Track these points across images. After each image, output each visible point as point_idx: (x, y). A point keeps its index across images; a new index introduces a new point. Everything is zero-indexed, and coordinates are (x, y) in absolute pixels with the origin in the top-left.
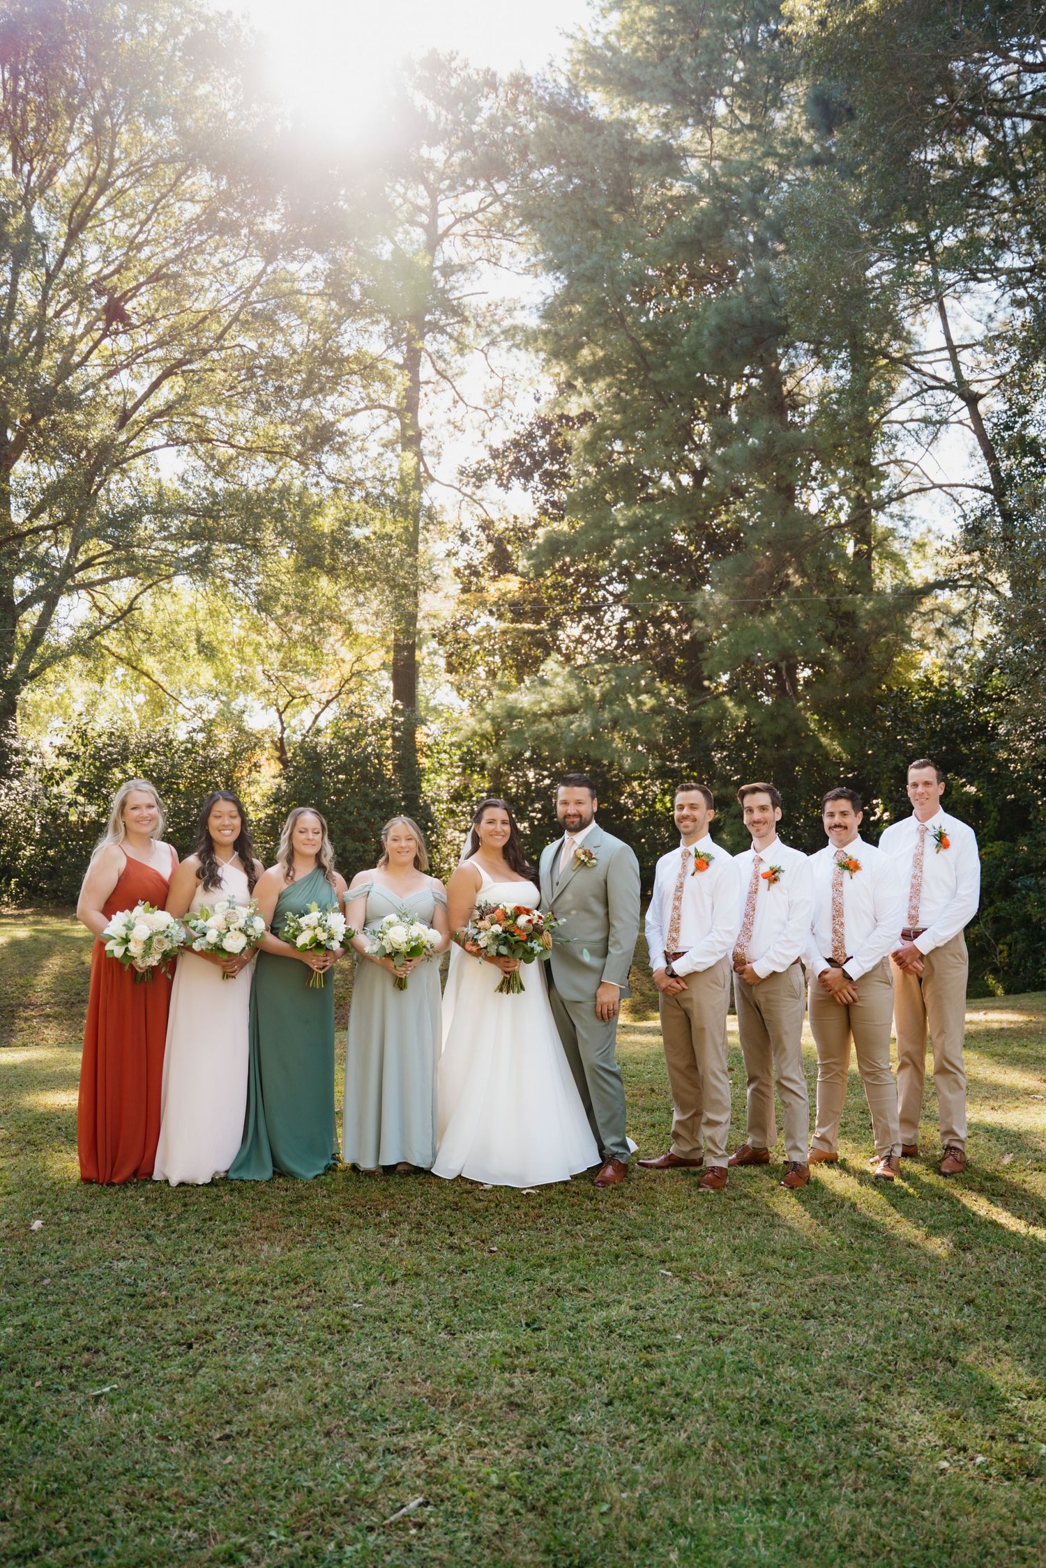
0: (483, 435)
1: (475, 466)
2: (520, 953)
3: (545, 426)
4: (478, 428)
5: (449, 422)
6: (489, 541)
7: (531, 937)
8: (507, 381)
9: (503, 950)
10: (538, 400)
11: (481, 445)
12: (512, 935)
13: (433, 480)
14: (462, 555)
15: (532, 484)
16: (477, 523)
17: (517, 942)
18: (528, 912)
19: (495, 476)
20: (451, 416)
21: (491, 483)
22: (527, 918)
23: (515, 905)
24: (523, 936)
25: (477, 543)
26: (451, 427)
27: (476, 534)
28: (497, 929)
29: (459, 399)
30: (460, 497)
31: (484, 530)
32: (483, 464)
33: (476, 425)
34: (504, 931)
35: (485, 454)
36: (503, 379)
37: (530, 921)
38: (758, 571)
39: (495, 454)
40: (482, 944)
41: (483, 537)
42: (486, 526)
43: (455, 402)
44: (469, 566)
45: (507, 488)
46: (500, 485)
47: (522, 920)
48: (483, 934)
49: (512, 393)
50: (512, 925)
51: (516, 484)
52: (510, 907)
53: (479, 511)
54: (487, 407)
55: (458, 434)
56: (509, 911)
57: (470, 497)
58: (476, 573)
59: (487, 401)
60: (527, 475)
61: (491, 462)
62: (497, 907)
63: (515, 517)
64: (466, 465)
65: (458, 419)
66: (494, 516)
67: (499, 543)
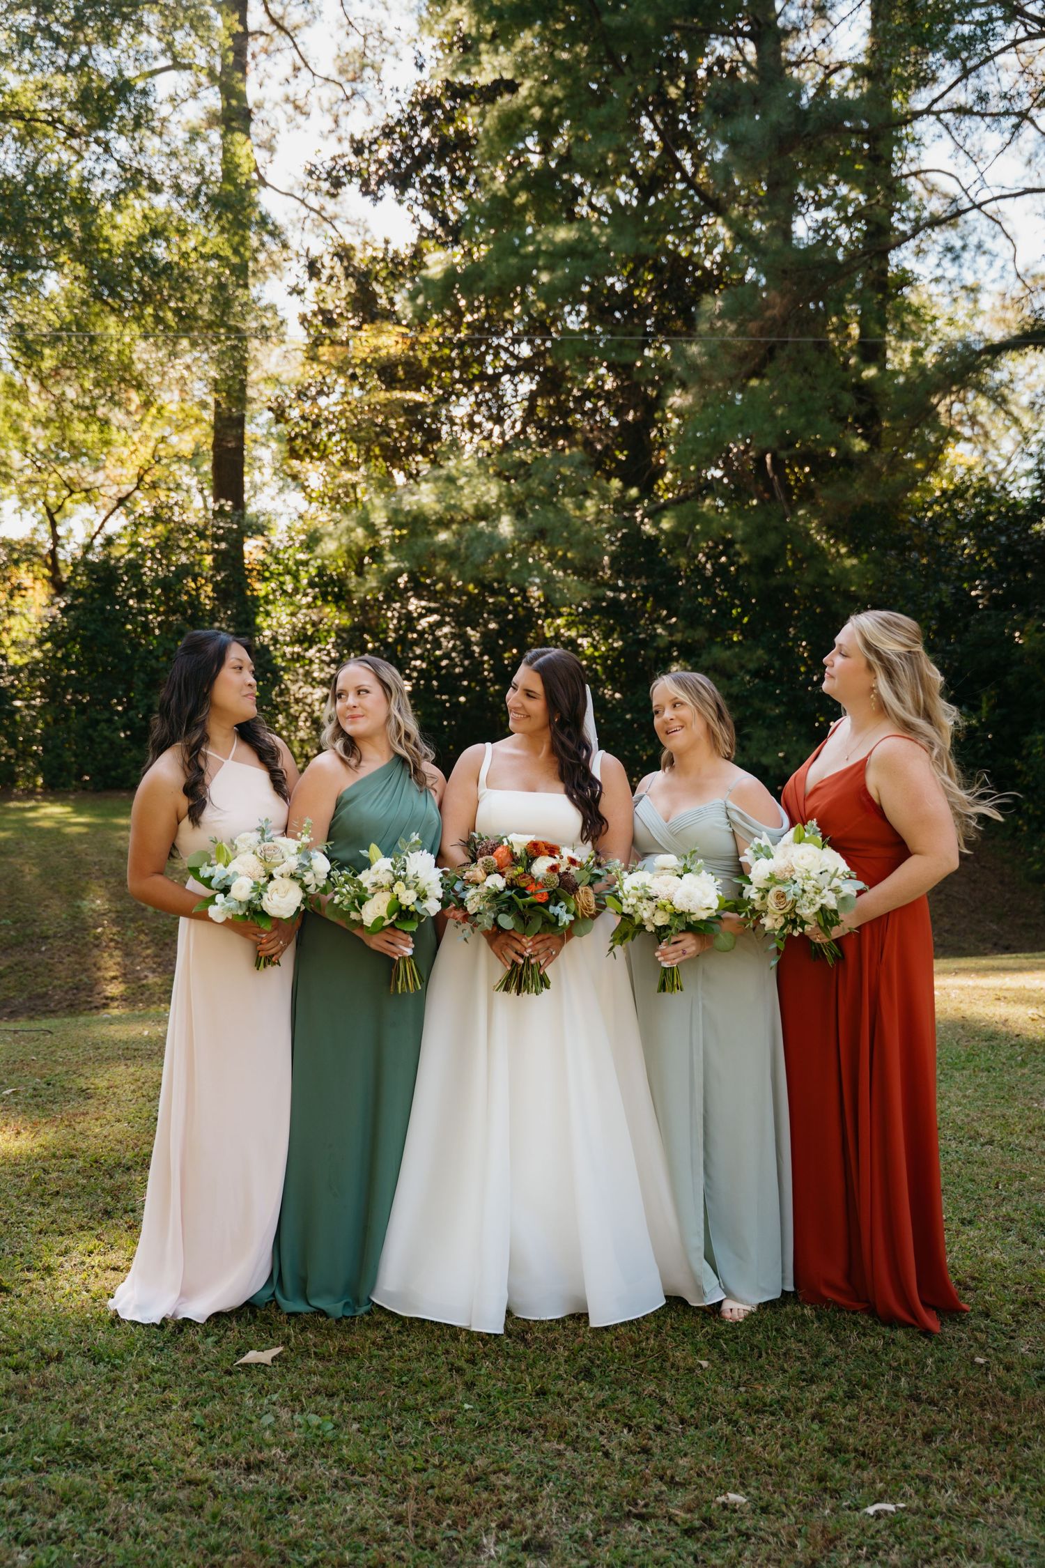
0: (336, 122)
1: (328, 164)
2: (537, 924)
3: (429, 104)
4: (329, 110)
5: (287, 100)
6: (347, 276)
7: (555, 898)
8: (371, 42)
9: (507, 922)
10: (421, 67)
11: (333, 138)
12: (522, 893)
13: (265, 184)
14: (310, 294)
15: (411, 193)
16: (332, 250)
17: (532, 905)
18: (552, 851)
19: (357, 181)
20: (290, 90)
21: (352, 190)
22: (550, 861)
23: (531, 838)
24: (541, 895)
25: (331, 278)
26: (289, 108)
27: (331, 265)
28: (497, 882)
29: (302, 65)
30: (304, 212)
31: (341, 260)
32: (341, 163)
33: (326, 105)
34: (509, 887)
35: (346, 147)
36: (365, 37)
37: (553, 868)
38: (768, 314)
39: (358, 149)
40: (471, 907)
41: (339, 271)
42: (344, 253)
43: (297, 69)
44: (322, 311)
45: (377, 199)
46: (366, 193)
47: (541, 866)
48: (472, 891)
49: (378, 58)
50: (522, 876)
51: (389, 191)
52: (519, 842)
53: (332, 233)
54: (342, 79)
55: (300, 119)
56: (518, 850)
57: (318, 213)
58: (330, 322)
59: (342, 71)
60: (402, 182)
61: (352, 159)
62: (500, 843)
63: (387, 242)
64: (316, 161)
65: (301, 95)
66: (355, 242)
67: (363, 279)
